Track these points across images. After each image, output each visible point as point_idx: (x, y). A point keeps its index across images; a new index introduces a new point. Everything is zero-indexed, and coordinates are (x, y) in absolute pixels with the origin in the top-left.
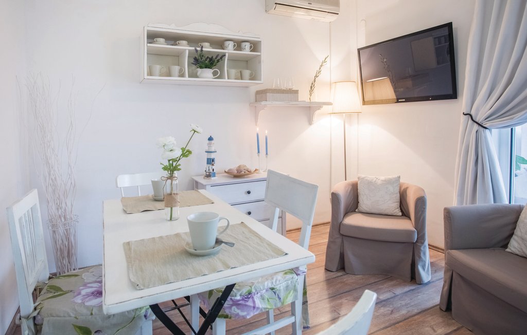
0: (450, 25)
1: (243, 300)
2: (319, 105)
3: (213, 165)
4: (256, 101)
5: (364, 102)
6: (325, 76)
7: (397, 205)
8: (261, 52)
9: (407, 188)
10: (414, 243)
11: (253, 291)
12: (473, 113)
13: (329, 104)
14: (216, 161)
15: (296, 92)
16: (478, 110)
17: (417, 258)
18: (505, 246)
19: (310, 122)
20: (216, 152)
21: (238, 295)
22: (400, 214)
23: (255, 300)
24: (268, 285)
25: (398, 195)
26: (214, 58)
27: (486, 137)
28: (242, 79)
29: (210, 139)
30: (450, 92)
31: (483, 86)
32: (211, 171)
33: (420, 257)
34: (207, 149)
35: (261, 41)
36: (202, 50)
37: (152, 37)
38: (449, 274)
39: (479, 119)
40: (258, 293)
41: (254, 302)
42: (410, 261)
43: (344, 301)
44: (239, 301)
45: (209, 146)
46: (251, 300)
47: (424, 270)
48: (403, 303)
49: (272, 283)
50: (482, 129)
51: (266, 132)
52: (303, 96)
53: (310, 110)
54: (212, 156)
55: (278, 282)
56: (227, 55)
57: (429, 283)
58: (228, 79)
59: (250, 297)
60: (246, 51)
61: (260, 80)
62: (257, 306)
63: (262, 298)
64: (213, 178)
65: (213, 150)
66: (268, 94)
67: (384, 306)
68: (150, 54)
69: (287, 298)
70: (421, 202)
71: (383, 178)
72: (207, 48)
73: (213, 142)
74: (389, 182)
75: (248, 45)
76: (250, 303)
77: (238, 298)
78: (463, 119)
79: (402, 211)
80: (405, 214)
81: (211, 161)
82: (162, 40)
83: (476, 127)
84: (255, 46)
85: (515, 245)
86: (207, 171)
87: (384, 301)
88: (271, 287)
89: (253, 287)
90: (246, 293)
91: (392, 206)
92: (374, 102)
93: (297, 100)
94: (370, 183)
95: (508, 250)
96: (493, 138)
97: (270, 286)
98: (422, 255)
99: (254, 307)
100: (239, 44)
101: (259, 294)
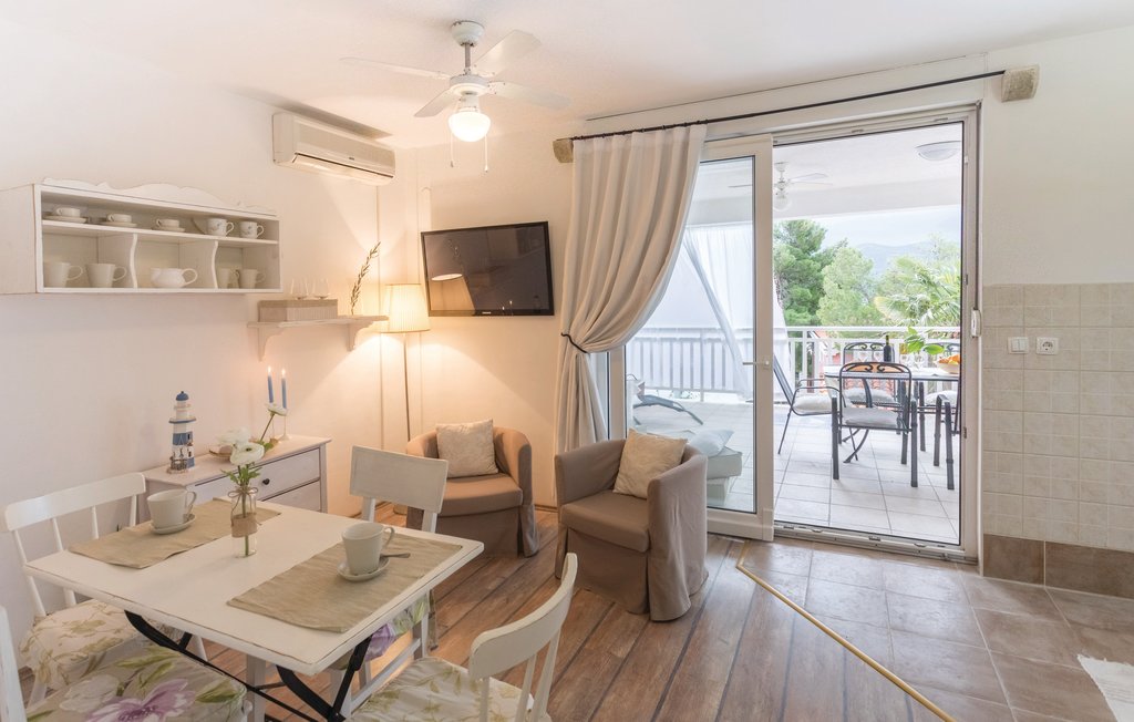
0: (545, 225)
2: (366, 322)
3: (190, 445)
4: (259, 321)
5: (432, 313)
6: (372, 273)
7: (491, 459)
8: (278, 240)
9: (502, 434)
10: (519, 507)
12: (571, 334)
13: (384, 318)
14: (194, 436)
15: (334, 303)
16: (577, 331)
17: (523, 524)
18: (612, 487)
19: (350, 346)
20: (195, 420)
22: (497, 471)
25: (492, 445)
27: (585, 363)
28: (240, 287)
29: (182, 397)
30: (546, 307)
31: (581, 302)
32: (186, 456)
33: (527, 522)
34: (173, 417)
35: (277, 222)
37: (52, 205)
38: (564, 533)
39: (578, 341)
42: (516, 531)
43: (445, 608)
45: (178, 412)
47: (532, 536)
48: (516, 585)
50: (581, 353)
51: (283, 372)
52: (344, 309)
53: (350, 330)
54: (188, 428)
56: (216, 244)
57: (538, 552)
58: (219, 287)
60: (251, 238)
61: (278, 287)
64: (190, 469)
65: (187, 416)
66: (289, 309)
67: (497, 596)
68: (47, 233)
70: (525, 453)
71: (470, 425)
73: (187, 402)
74: (479, 430)
75: (253, 227)
78: (562, 340)
79: (498, 467)
80: (502, 468)
81: (182, 439)
82: (74, 213)
83: (575, 350)
84: (266, 228)
85: (621, 485)
86: (177, 457)
87: (494, 591)
91: (485, 462)
92: (444, 313)
93: (335, 315)
94: (454, 434)
95: (615, 491)
96: (592, 362)
98: (529, 518)
100: (236, 225)
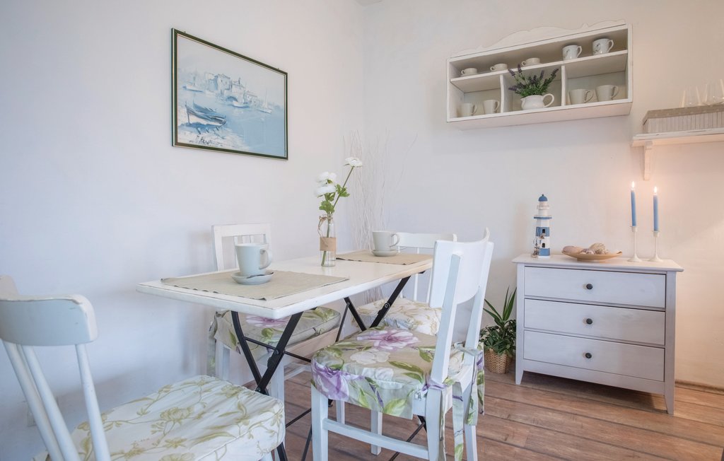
1: (325, 371)
3: (544, 237)
8: (627, 49)
11: (344, 368)
20: (550, 218)
21: (325, 363)
23: (342, 381)
24: (366, 373)
26: (538, 77)
28: (598, 101)
29: (542, 199)
34: (536, 213)
35: (627, 30)
36: (520, 71)
37: (459, 68)
40: (347, 374)
41: (339, 383)
44: (321, 370)
45: (540, 210)
46: (335, 377)
49: (375, 373)
54: (544, 224)
55: (382, 377)
56: (563, 68)
58: (566, 104)
59: (335, 374)
61: (627, 98)
62: (342, 389)
63: (352, 384)
65: (545, 214)
69: (393, 406)
72: (533, 65)
73: (545, 203)
75: (603, 44)
76: (333, 380)
77: (322, 367)
81: (541, 232)
82: (471, 70)
84: (618, 41)
86: (535, 246)
88: (370, 377)
89: (345, 365)
90: (333, 366)
97: (369, 375)
99: (338, 389)
100: (586, 47)
101: (348, 376)
